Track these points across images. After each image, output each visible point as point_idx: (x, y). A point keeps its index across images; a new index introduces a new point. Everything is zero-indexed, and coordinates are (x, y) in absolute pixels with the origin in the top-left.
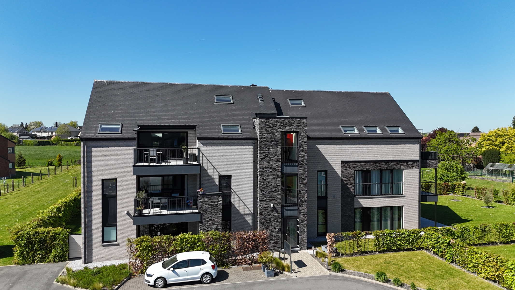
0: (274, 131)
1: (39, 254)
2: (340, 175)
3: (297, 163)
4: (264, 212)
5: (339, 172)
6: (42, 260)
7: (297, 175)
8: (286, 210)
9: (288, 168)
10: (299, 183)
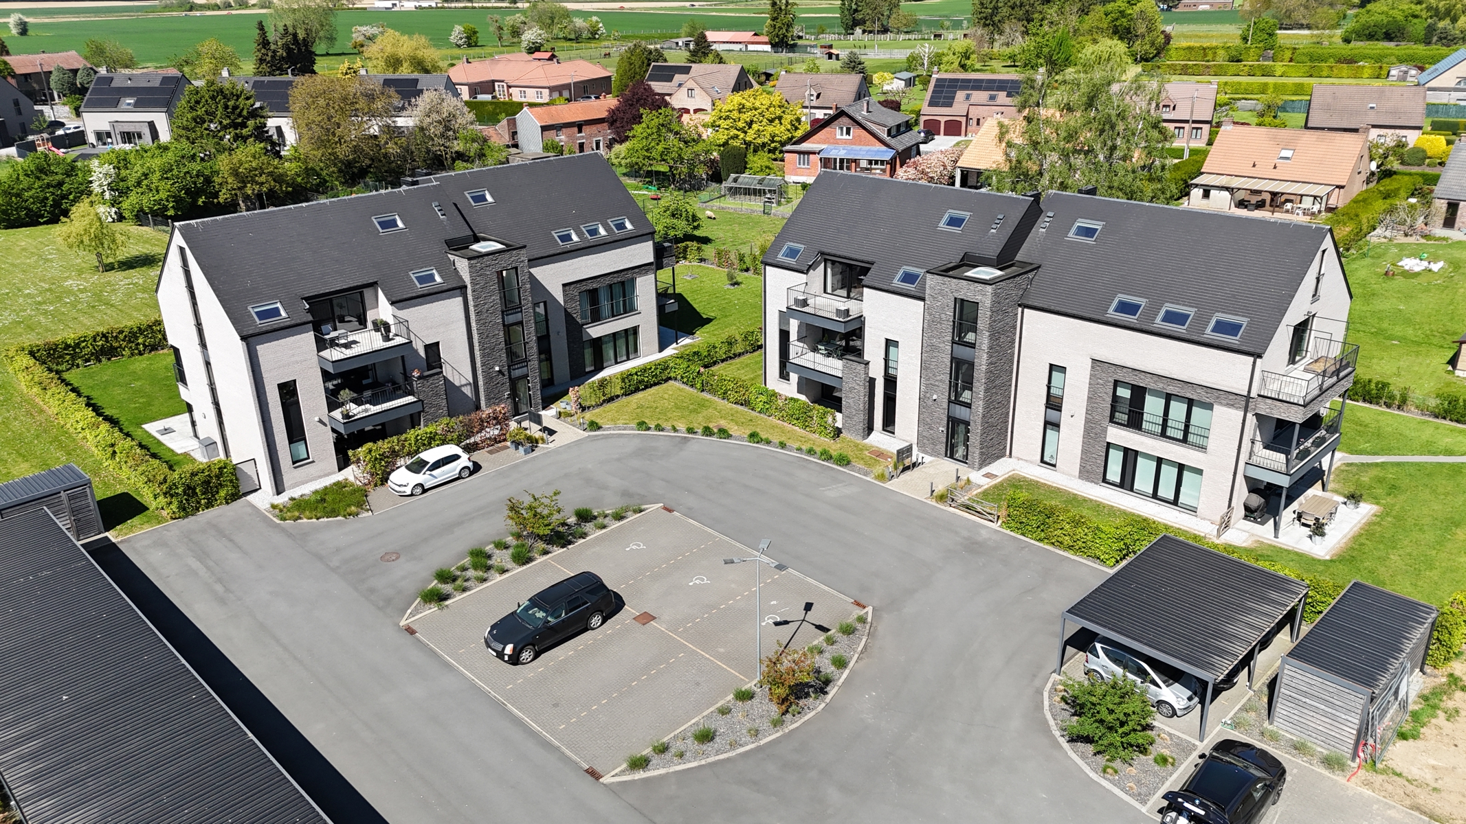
0: (488, 273)
1: (204, 499)
2: (563, 304)
3: (521, 307)
4: (489, 379)
5: (561, 300)
6: (209, 505)
7: (521, 323)
8: (513, 370)
9: (510, 316)
10: (525, 332)
